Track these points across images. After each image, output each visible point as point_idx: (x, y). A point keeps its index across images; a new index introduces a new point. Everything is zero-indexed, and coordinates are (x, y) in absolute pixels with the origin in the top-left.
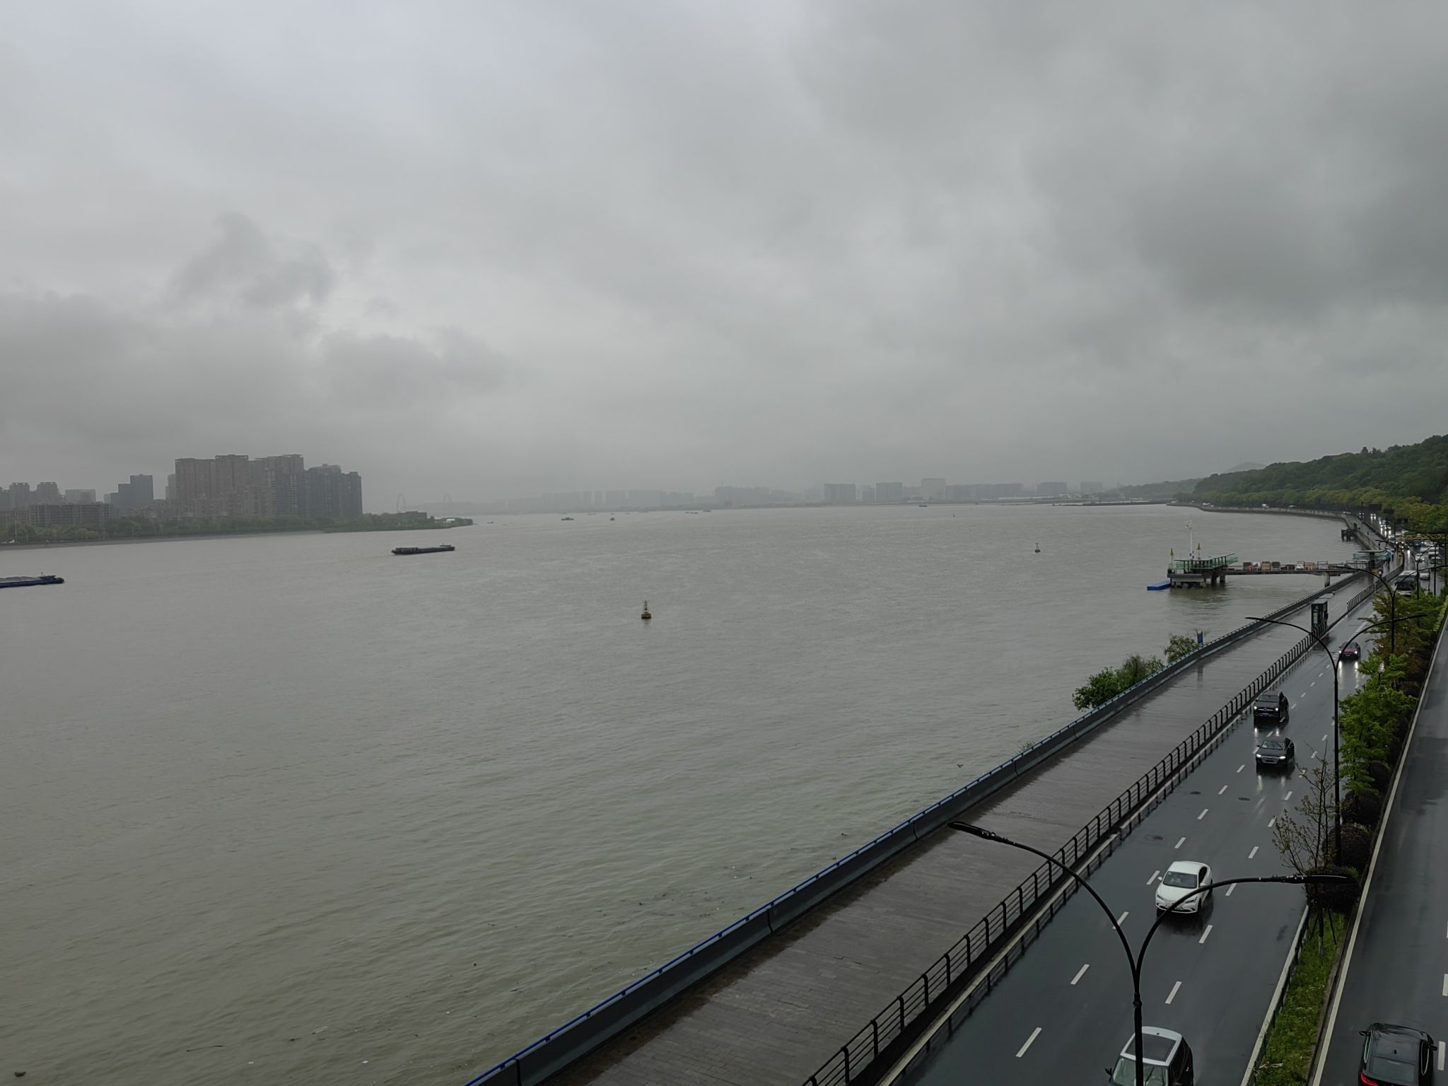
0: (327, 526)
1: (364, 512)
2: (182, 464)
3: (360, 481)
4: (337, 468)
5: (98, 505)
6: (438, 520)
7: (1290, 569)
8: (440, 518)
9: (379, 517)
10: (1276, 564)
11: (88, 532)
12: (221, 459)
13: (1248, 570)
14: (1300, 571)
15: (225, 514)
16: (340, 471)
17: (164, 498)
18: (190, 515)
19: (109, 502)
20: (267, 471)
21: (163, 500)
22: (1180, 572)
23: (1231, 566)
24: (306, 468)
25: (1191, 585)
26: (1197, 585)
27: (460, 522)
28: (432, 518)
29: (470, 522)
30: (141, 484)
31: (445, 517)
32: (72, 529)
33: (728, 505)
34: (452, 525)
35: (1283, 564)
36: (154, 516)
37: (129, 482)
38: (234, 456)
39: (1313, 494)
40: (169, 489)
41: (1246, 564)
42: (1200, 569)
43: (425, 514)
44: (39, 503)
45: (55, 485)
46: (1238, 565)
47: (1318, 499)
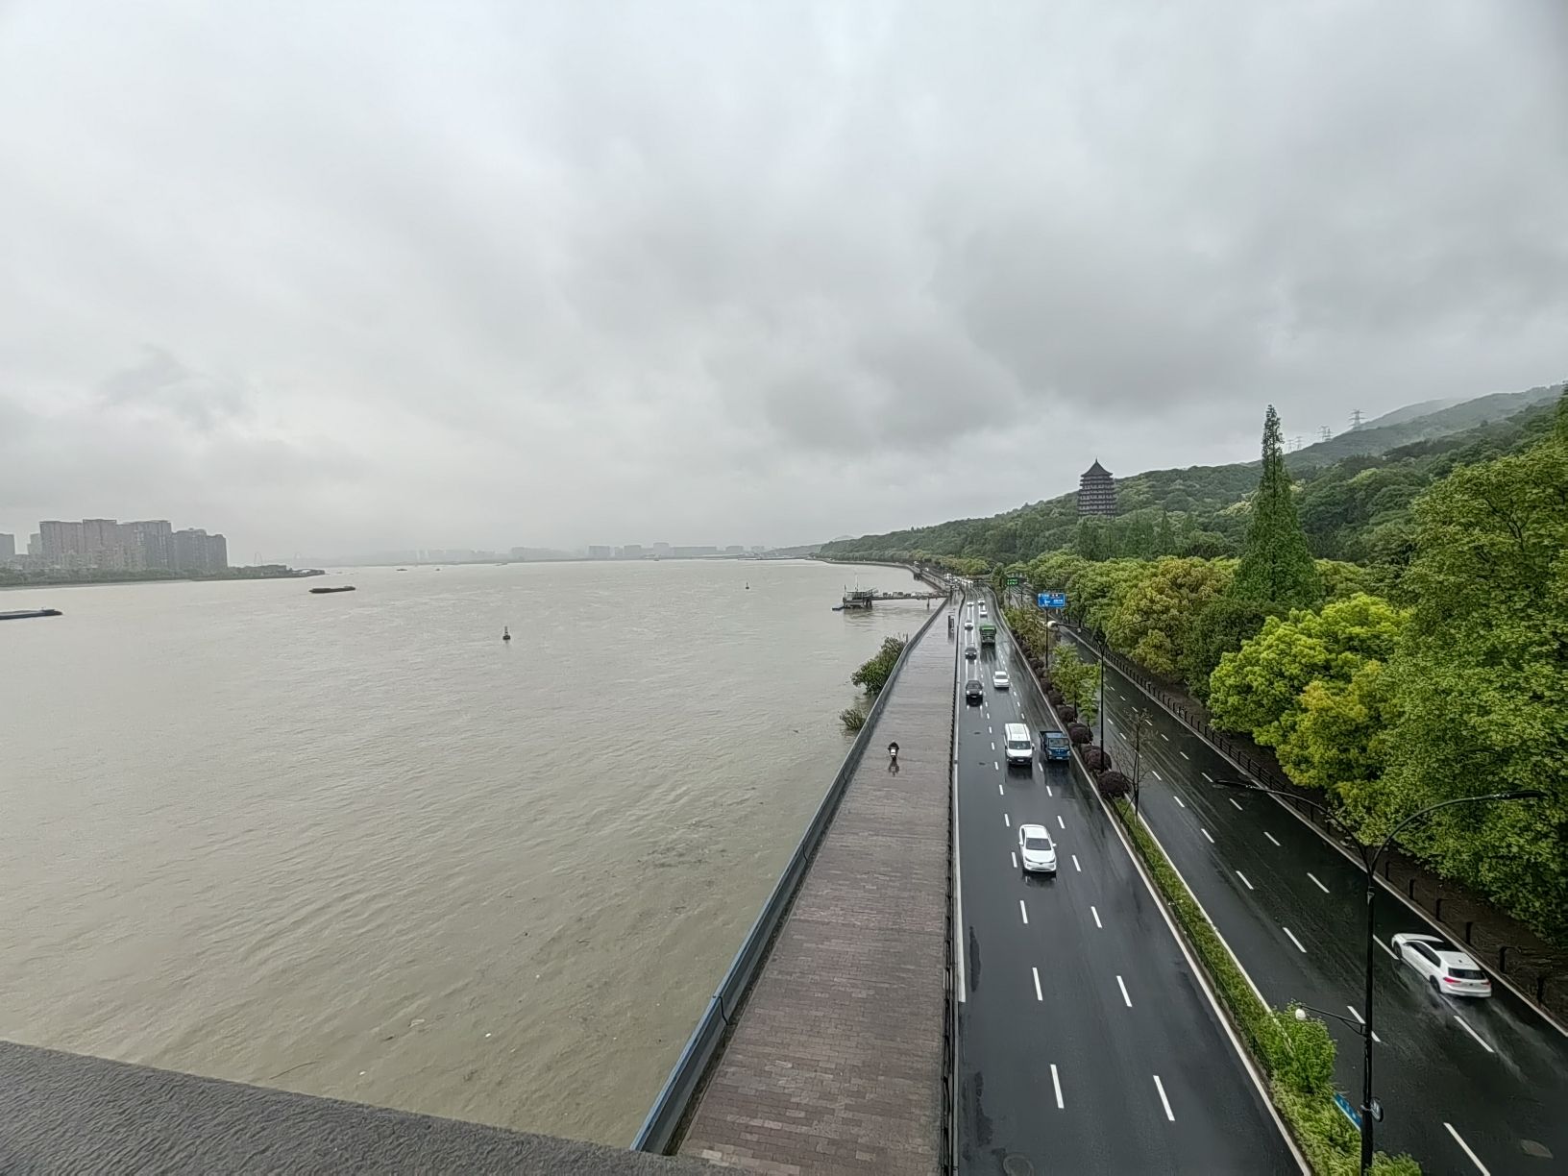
1: (229, 565)
2: (46, 525)
3: (225, 541)
4: (203, 531)
6: (296, 571)
7: (908, 596)
9: (241, 569)
10: (901, 593)
12: (88, 522)
13: (886, 597)
14: (914, 597)
15: (94, 567)
16: (206, 533)
17: (27, 553)
18: (58, 567)
20: (136, 533)
21: (29, 556)
22: (850, 599)
23: (875, 595)
24: (174, 531)
25: (855, 607)
26: (859, 607)
27: (313, 572)
28: (290, 569)
29: (322, 573)
31: (301, 569)
33: (522, 560)
35: (905, 593)
38: (101, 520)
39: (889, 553)
40: (31, 546)
41: (885, 594)
42: (858, 596)
43: (284, 566)
46: (880, 594)
47: (892, 556)
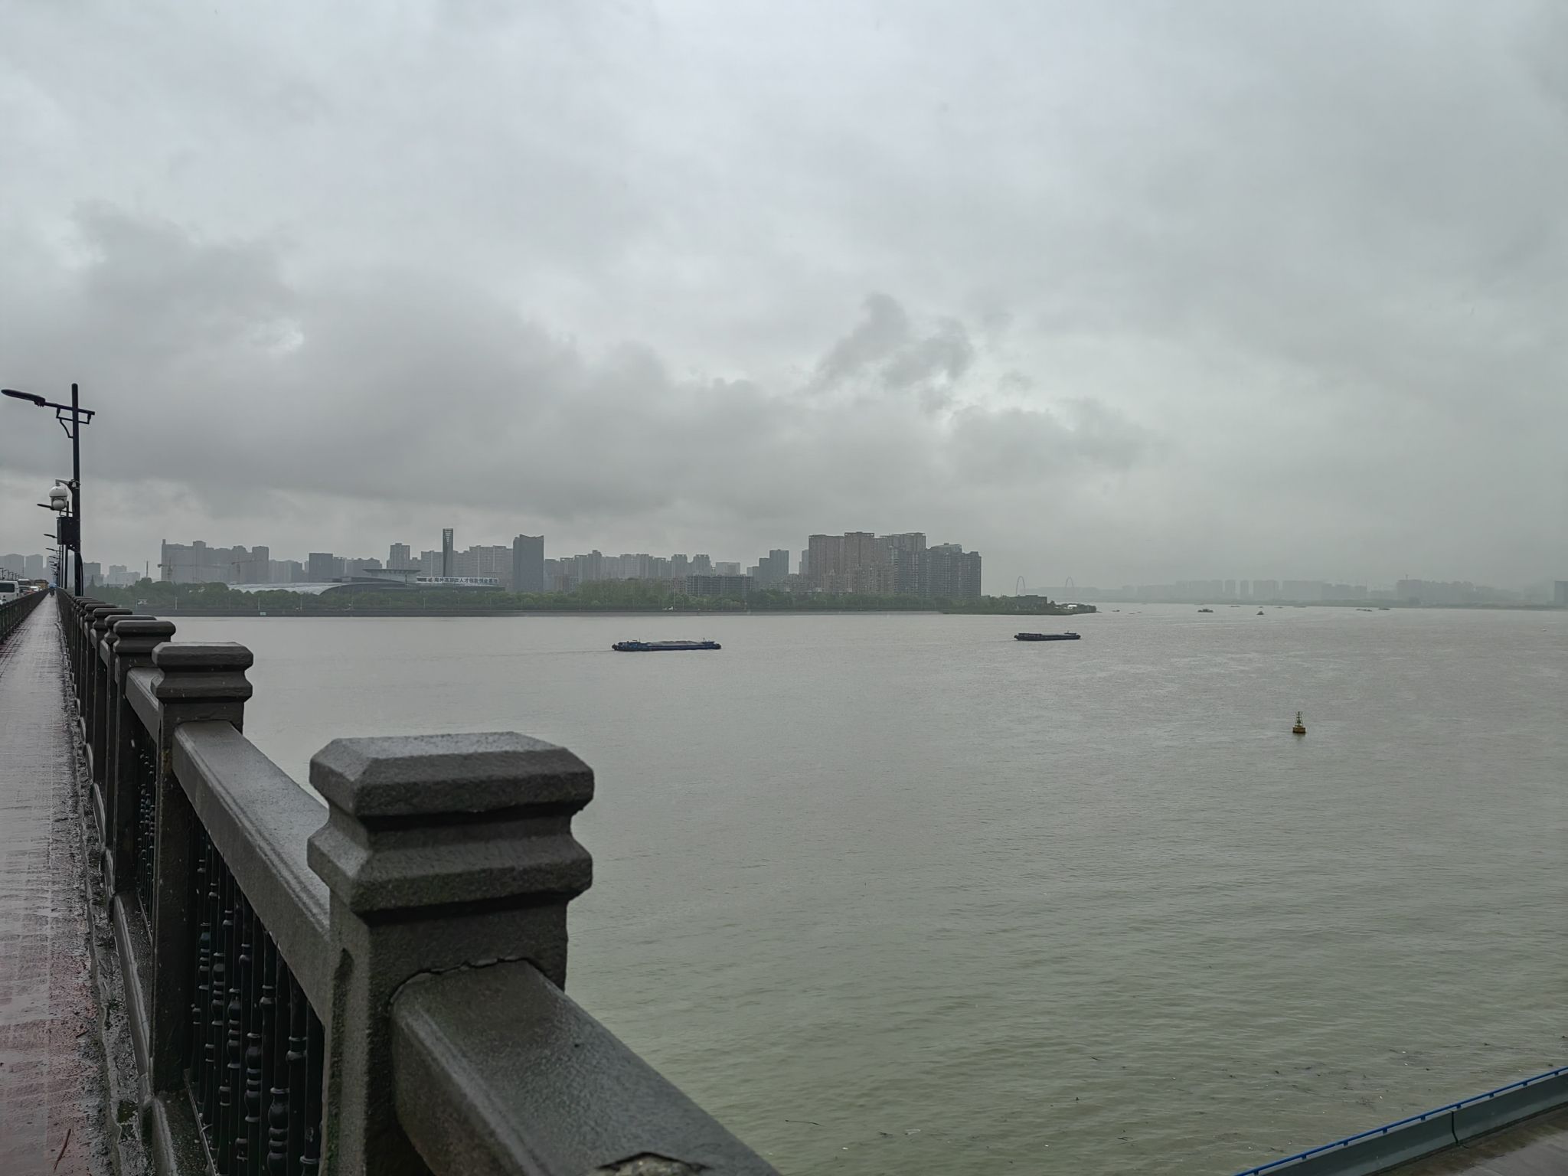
0: (945, 606)
1: (983, 594)
2: (814, 540)
3: (980, 561)
4: (958, 547)
5: (742, 577)
6: (1058, 606)
8: (1060, 604)
9: (997, 599)
11: (732, 603)
12: (849, 536)
15: (850, 591)
16: (961, 549)
17: (797, 573)
18: (819, 590)
19: (751, 575)
20: (891, 549)
21: (796, 575)
24: (928, 547)
27: (1082, 609)
28: (1053, 602)
29: (1093, 610)
30: (779, 558)
31: (1068, 603)
32: (720, 599)
33: (1413, 603)
34: (1074, 612)
36: (788, 590)
37: (768, 557)
38: (861, 533)
40: (802, 564)
43: (1046, 598)
44: (694, 575)
45: (707, 557)
